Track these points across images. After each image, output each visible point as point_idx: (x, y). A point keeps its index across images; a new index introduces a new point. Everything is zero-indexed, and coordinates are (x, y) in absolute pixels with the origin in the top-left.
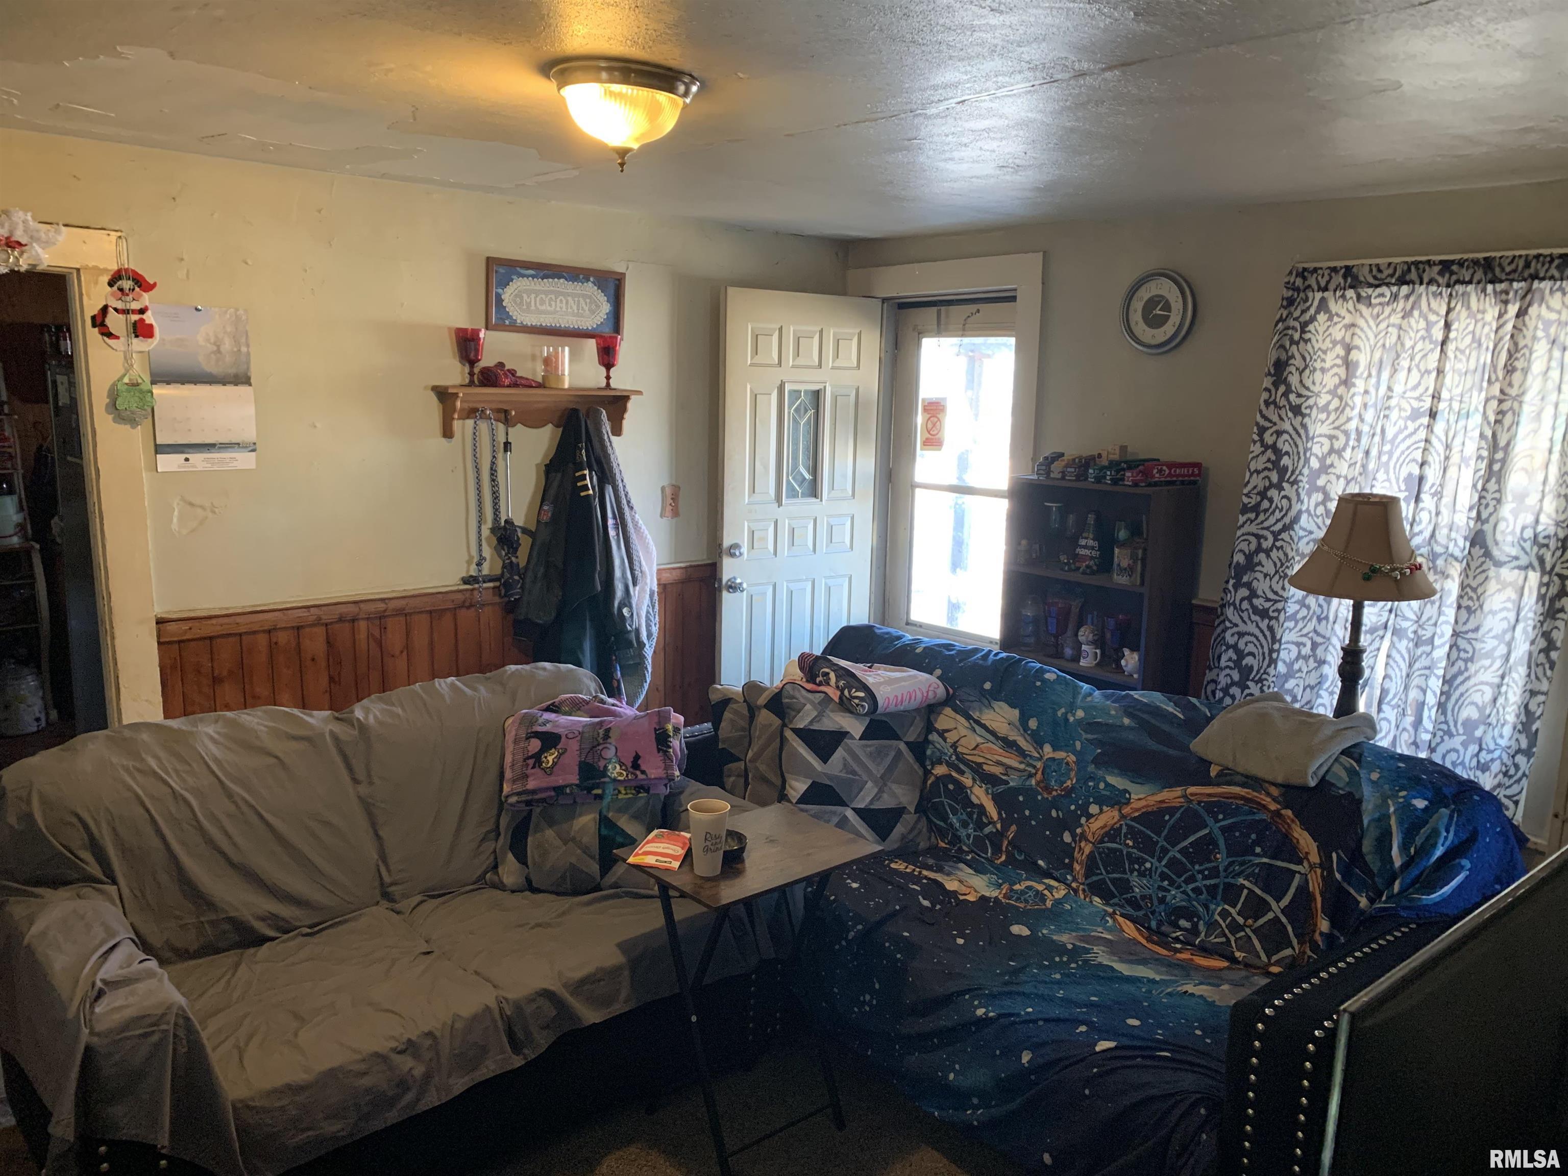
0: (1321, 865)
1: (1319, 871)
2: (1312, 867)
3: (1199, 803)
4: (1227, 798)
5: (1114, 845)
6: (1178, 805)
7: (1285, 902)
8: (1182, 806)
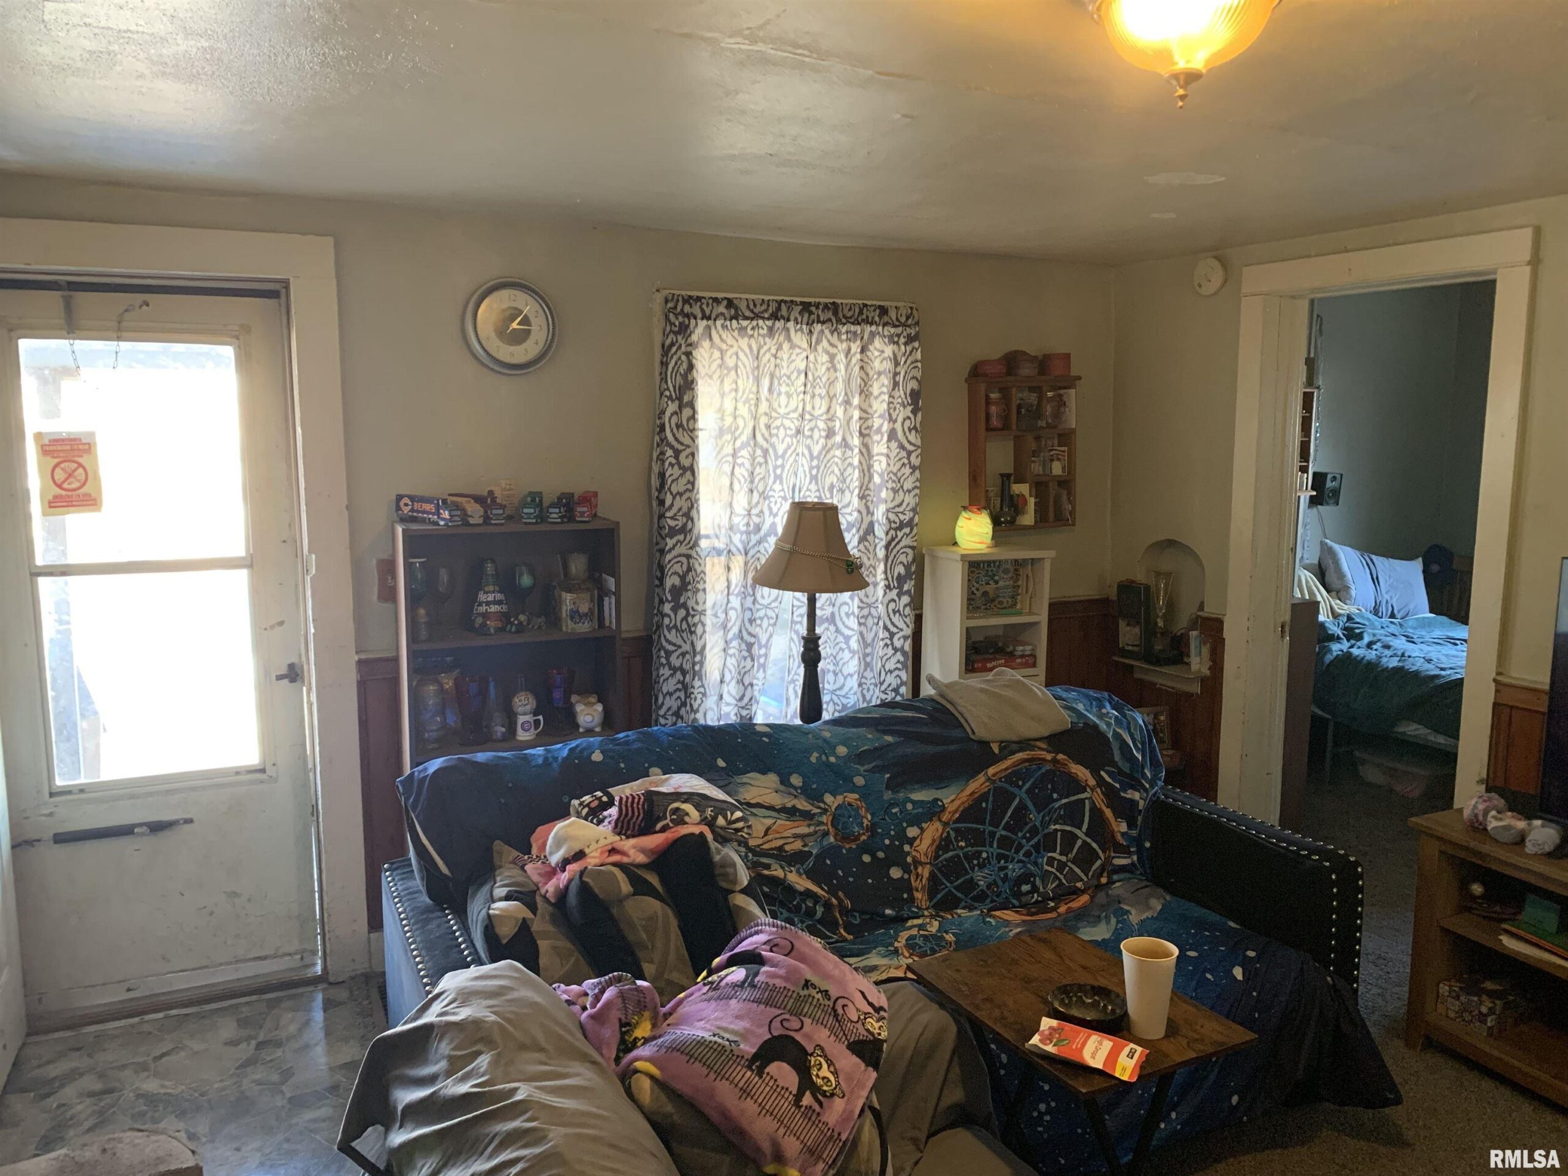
0: (1099, 785)
1: (1098, 790)
2: (1092, 790)
3: (1000, 779)
4: (1018, 765)
5: (950, 854)
6: (986, 790)
7: (1085, 827)
8: (990, 790)
